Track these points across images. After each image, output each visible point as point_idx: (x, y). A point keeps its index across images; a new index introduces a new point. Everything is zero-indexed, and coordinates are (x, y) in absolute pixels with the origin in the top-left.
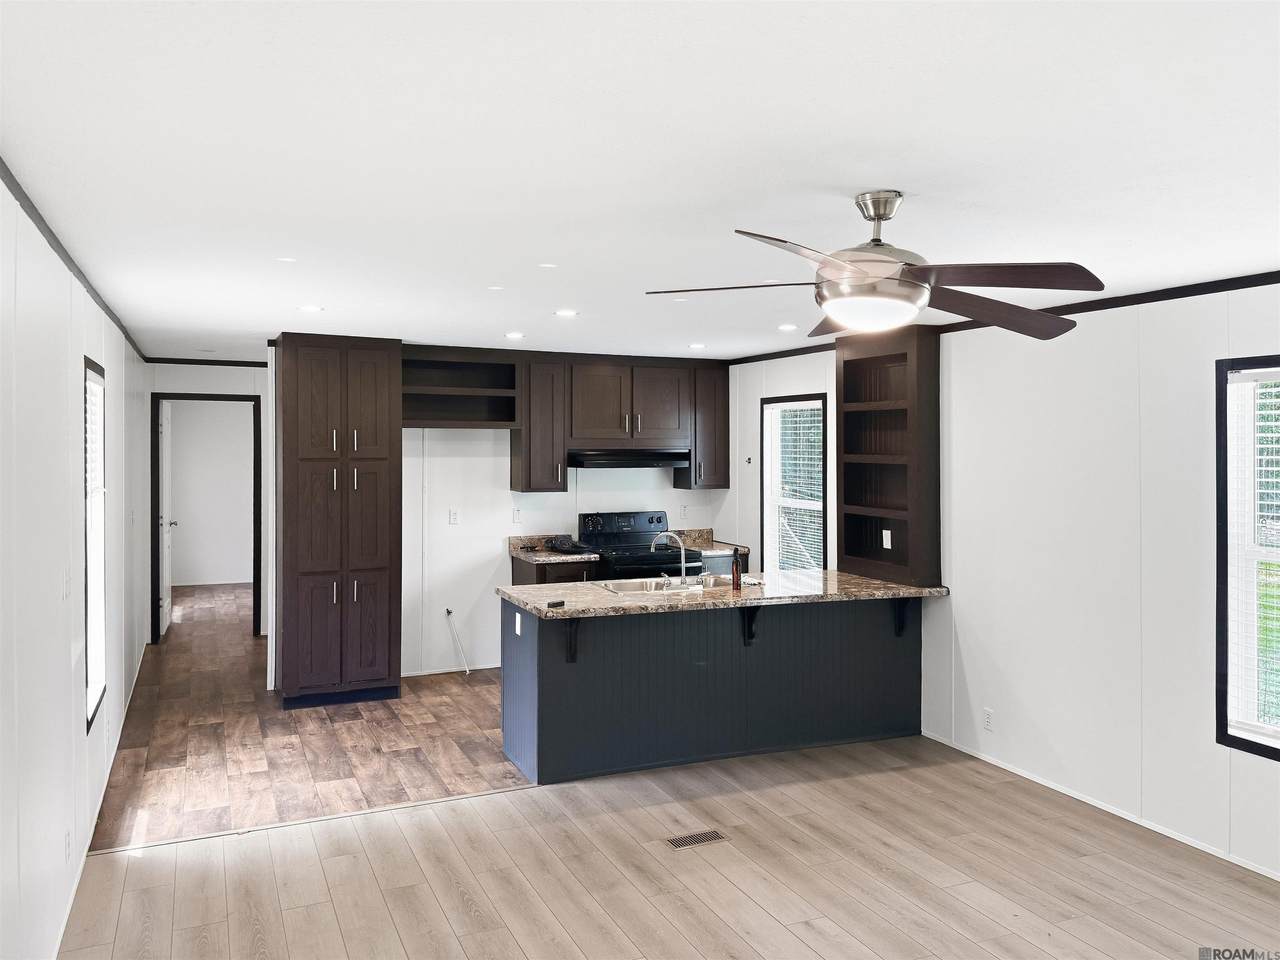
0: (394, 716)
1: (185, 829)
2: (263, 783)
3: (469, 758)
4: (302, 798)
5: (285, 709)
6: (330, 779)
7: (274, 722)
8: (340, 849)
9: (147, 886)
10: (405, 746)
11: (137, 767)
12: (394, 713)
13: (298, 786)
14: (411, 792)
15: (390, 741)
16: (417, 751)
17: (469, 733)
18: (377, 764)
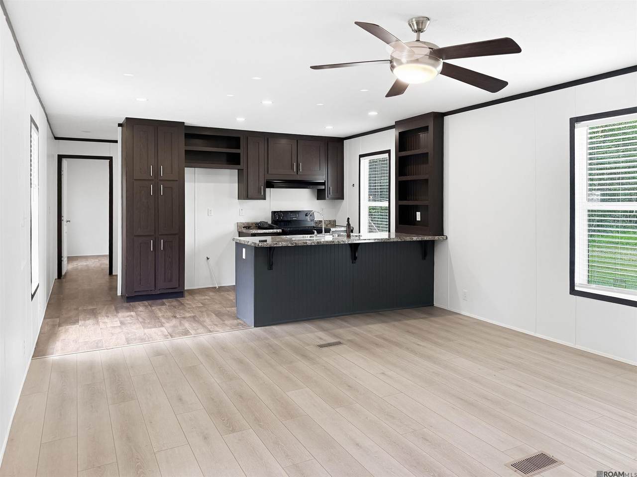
0: (182, 304)
1: (80, 348)
2: (118, 330)
3: (220, 318)
4: (138, 335)
5: (127, 302)
6: (151, 328)
7: (122, 308)
8: (158, 353)
9: (63, 370)
10: (188, 315)
11: (54, 326)
12: (181, 303)
13: (136, 331)
14: (192, 332)
15: (181, 313)
16: (194, 317)
17: (220, 309)
18: (174, 322)
